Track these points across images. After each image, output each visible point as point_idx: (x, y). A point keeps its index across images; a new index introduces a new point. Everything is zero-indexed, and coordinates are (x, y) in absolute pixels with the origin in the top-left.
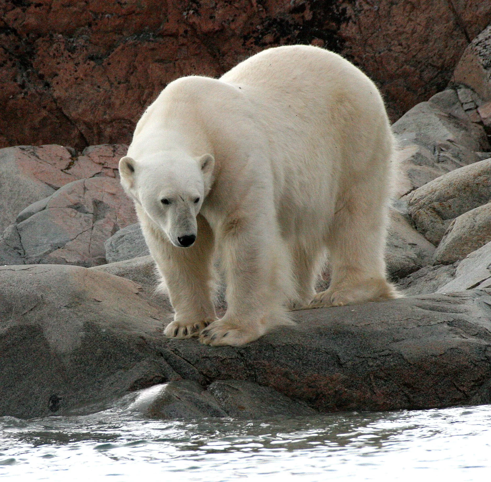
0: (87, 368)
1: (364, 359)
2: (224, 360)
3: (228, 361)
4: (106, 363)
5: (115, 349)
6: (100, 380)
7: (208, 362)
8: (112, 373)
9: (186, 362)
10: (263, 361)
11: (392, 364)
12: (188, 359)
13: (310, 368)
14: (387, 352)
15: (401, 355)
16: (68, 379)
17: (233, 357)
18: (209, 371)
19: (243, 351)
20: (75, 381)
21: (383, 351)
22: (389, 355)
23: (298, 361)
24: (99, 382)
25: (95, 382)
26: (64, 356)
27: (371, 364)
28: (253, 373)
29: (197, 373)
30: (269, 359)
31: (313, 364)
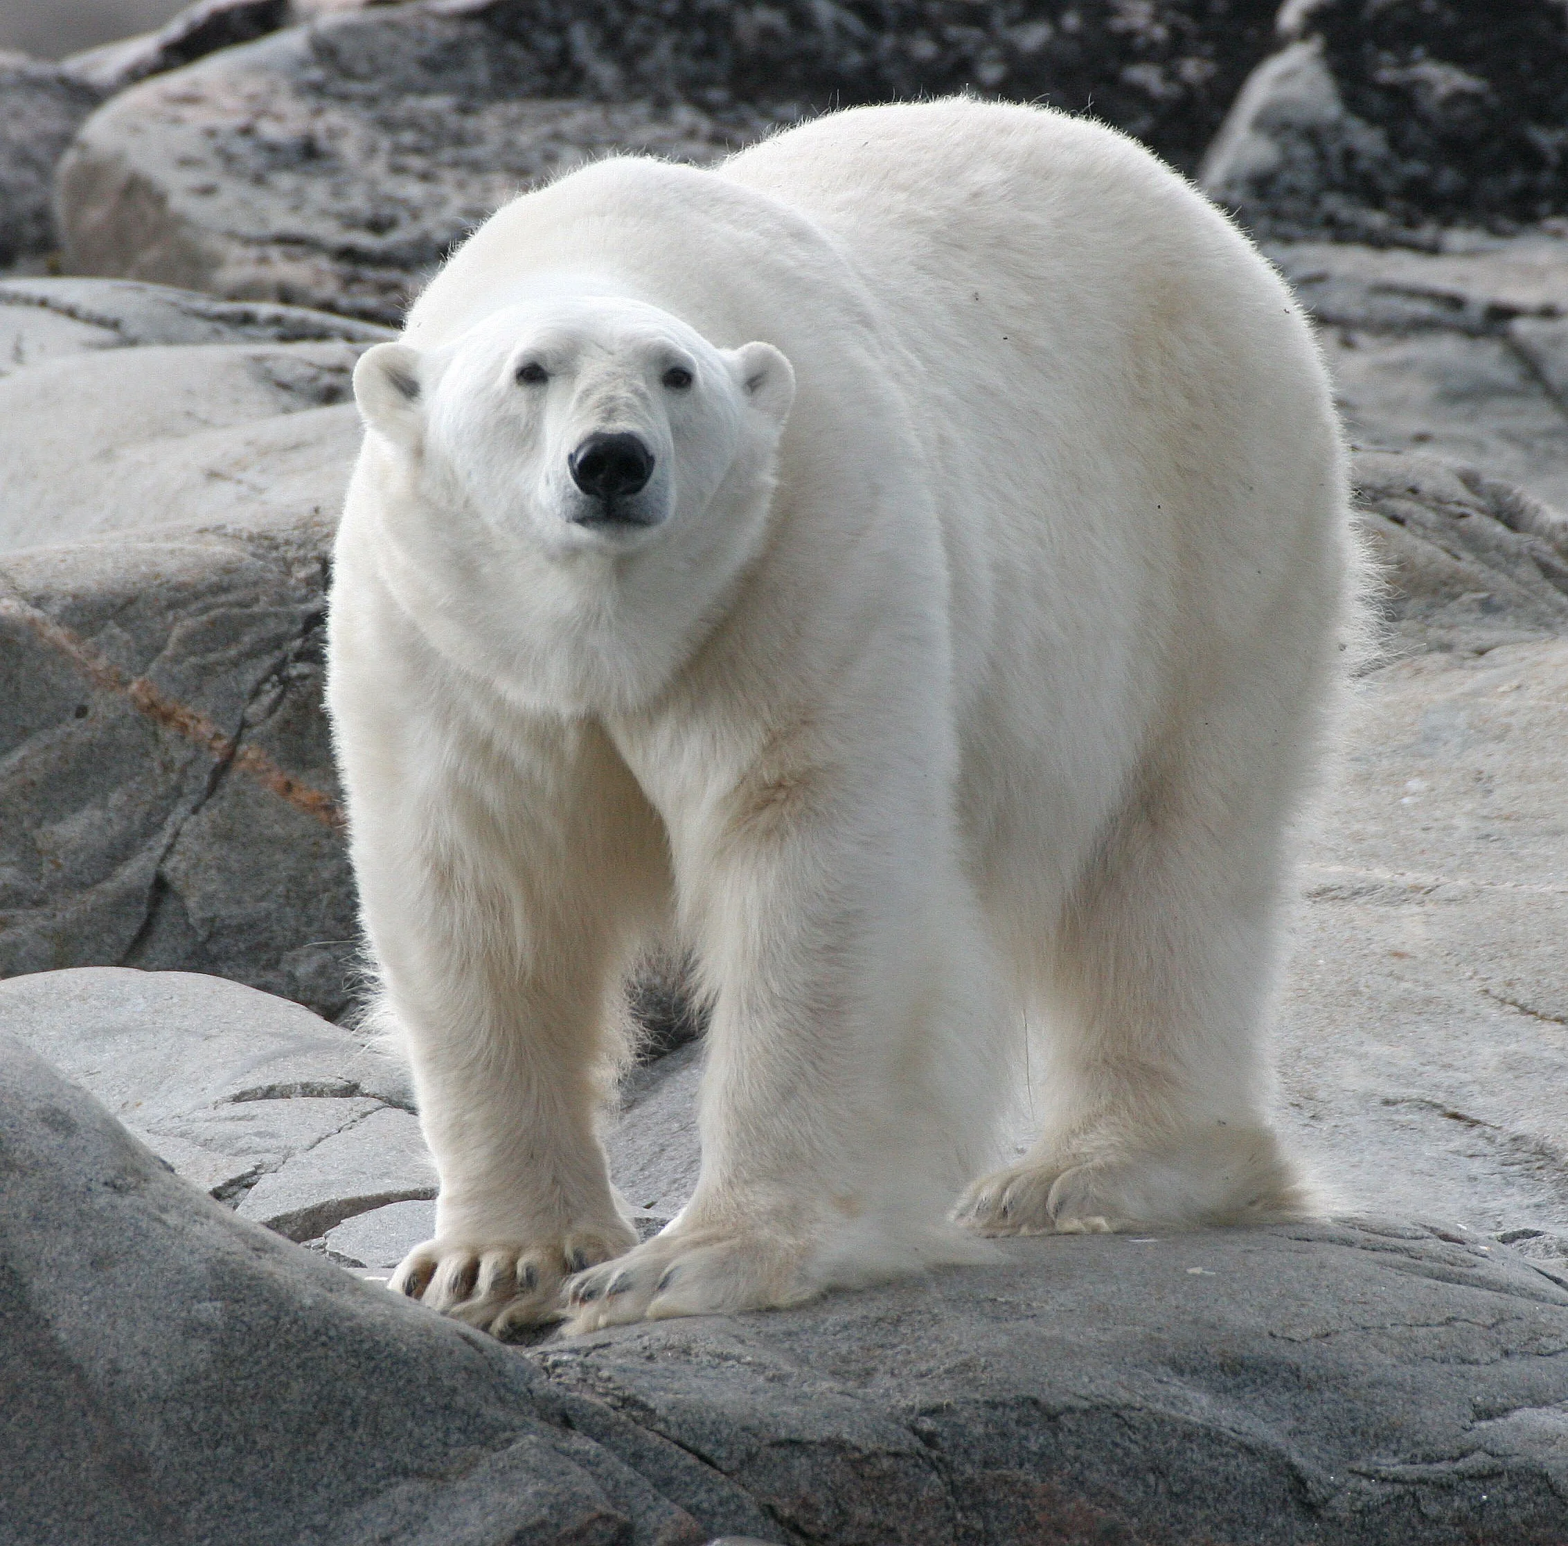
0: (251, 1464)
1: (1399, 1488)
2: (867, 1459)
3: (886, 1463)
4: (331, 1447)
5: (370, 1388)
6: (319, 1519)
7: (801, 1464)
8: (364, 1492)
9: (691, 1460)
10: (1021, 1474)
11: (1515, 1516)
12: (706, 1449)
13: (1200, 1515)
14: (1478, 1460)
15: (1545, 1477)
16: (167, 1510)
17: (904, 1448)
18: (806, 1505)
19: (927, 1424)
20: (199, 1520)
21: (1463, 1455)
22: (1494, 1474)
23: (1151, 1479)
24: (315, 1529)
25: (295, 1532)
26: (131, 1406)
27: (1433, 1509)
28: (979, 1525)
29: (754, 1511)
30: (1043, 1461)
31: (1210, 1497)
